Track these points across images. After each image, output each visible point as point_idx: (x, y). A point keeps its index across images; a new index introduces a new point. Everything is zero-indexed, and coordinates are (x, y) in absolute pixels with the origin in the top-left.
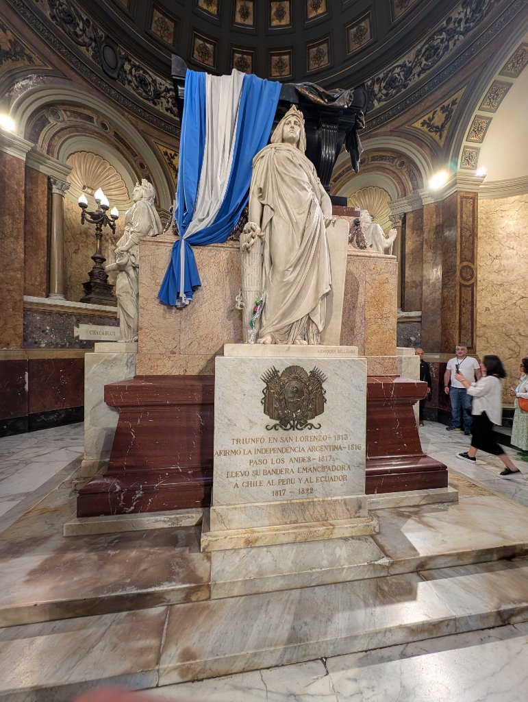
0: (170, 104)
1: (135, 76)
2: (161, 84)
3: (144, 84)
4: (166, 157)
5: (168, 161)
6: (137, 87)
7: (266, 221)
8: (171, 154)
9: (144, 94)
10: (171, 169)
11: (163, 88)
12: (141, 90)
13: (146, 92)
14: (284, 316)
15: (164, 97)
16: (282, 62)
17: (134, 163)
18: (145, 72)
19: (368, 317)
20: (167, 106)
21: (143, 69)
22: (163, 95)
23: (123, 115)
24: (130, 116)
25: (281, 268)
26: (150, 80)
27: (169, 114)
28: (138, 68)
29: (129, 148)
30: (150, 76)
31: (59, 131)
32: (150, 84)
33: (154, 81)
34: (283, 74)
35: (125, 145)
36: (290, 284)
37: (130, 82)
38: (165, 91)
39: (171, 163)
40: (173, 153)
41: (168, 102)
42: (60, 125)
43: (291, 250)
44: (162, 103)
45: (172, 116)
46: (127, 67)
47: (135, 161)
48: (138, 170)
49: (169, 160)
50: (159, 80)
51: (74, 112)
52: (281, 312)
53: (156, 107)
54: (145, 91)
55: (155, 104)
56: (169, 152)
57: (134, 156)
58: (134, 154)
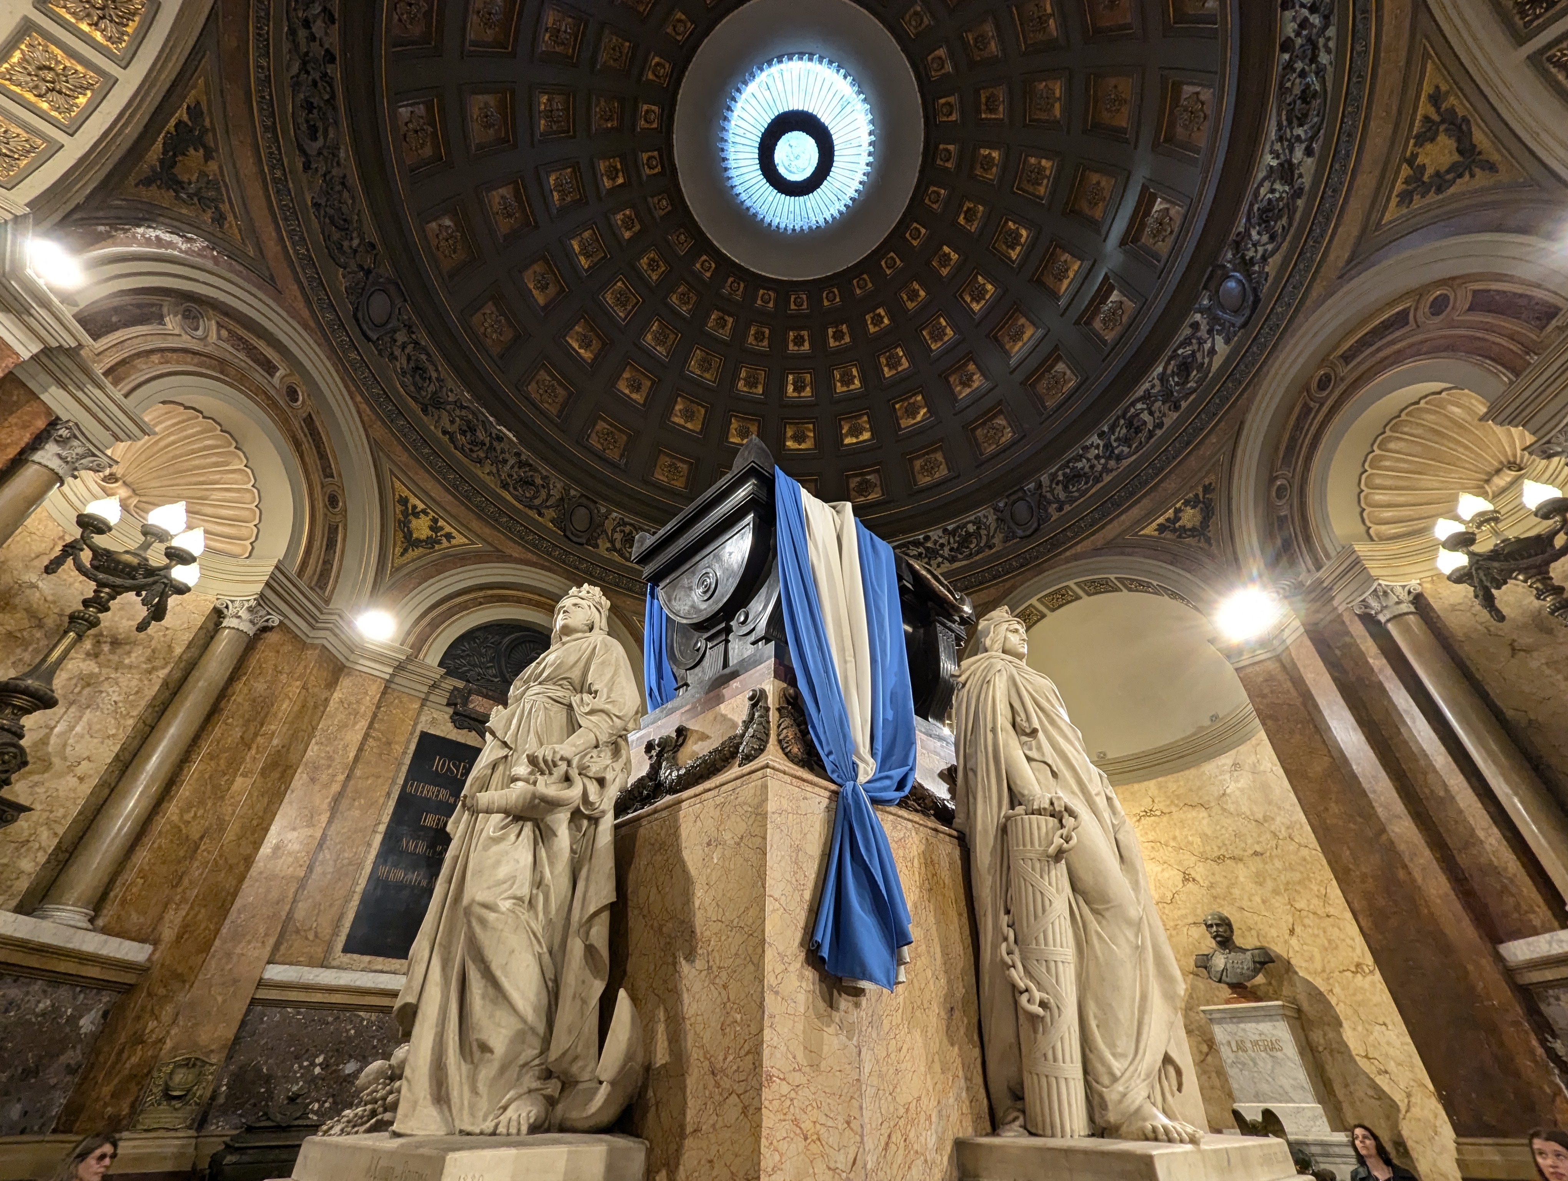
0: (456, 428)
1: (409, 359)
2: (451, 390)
3: (421, 376)
5: (400, 517)
6: (404, 373)
8: (415, 507)
9: (412, 388)
10: (401, 537)
12: (408, 380)
13: (417, 389)
15: (448, 411)
17: (317, 488)
18: (431, 361)
20: (448, 427)
21: (428, 354)
22: (448, 407)
23: (352, 398)
24: (364, 406)
26: (434, 376)
27: (445, 439)
29: (322, 455)
30: (437, 370)
31: (174, 350)
32: (430, 380)
33: (440, 380)
35: (318, 447)
37: (393, 357)
38: (454, 404)
39: (407, 522)
40: (421, 506)
42: (186, 341)
44: (439, 418)
45: (452, 448)
46: (402, 336)
47: (323, 487)
48: (319, 503)
49: (405, 513)
50: (450, 383)
51: (241, 339)
53: (425, 418)
54: (415, 385)
55: (425, 411)
56: (412, 499)
57: (326, 476)
58: (327, 472)
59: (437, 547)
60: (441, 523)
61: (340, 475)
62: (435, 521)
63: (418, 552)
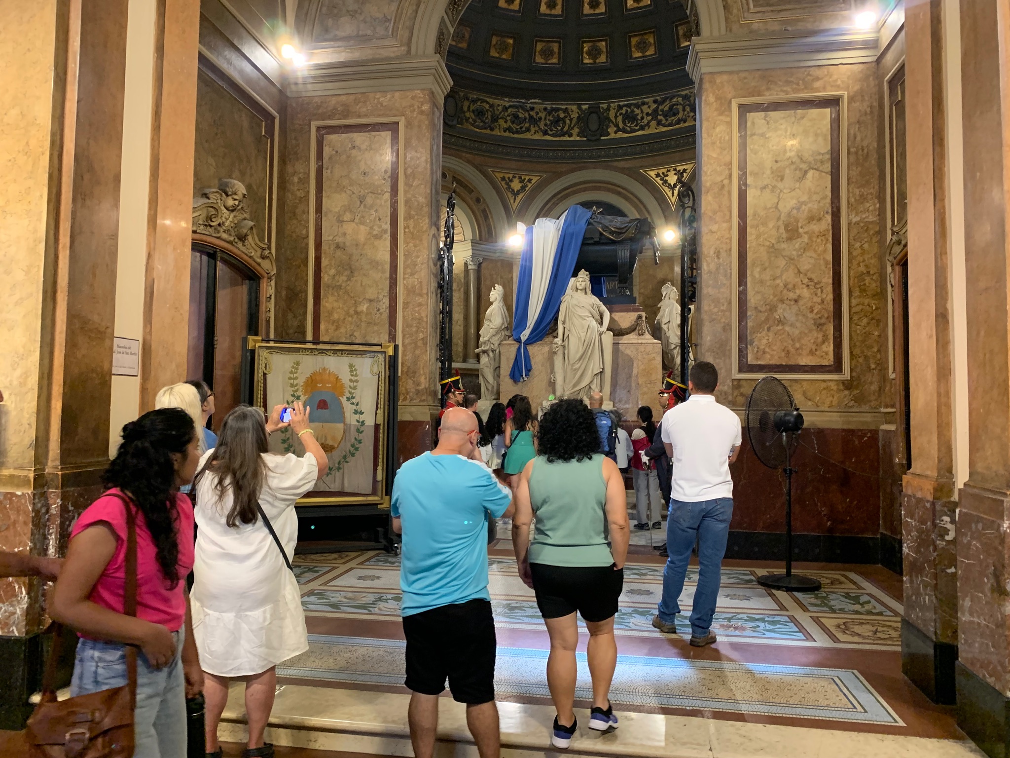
0: (509, 123)
1: (473, 111)
2: (499, 105)
3: (482, 114)
4: (503, 183)
5: (505, 186)
6: (475, 121)
7: (566, 336)
8: (509, 178)
9: (482, 124)
10: (510, 195)
11: (500, 108)
12: (479, 123)
13: (484, 122)
14: (575, 386)
15: (502, 118)
16: (645, 43)
17: (470, 201)
18: (483, 101)
19: (640, 383)
20: (506, 126)
21: (480, 99)
22: (501, 116)
23: (460, 158)
24: (468, 156)
25: (571, 362)
26: (487, 107)
27: (507, 134)
28: (474, 101)
29: (466, 187)
30: (488, 103)
32: (487, 111)
33: (492, 106)
34: (647, 53)
36: (578, 370)
37: (467, 120)
38: (503, 111)
39: (509, 187)
40: (511, 176)
41: (506, 122)
43: (577, 352)
44: (499, 125)
45: (512, 135)
46: (466, 104)
48: (474, 207)
49: (507, 184)
50: (497, 102)
52: (572, 384)
53: (494, 133)
54: (482, 121)
55: (492, 129)
56: (507, 176)
57: (470, 194)
58: (471, 191)
59: (527, 189)
60: (523, 178)
61: (475, 188)
62: (520, 178)
63: (521, 196)
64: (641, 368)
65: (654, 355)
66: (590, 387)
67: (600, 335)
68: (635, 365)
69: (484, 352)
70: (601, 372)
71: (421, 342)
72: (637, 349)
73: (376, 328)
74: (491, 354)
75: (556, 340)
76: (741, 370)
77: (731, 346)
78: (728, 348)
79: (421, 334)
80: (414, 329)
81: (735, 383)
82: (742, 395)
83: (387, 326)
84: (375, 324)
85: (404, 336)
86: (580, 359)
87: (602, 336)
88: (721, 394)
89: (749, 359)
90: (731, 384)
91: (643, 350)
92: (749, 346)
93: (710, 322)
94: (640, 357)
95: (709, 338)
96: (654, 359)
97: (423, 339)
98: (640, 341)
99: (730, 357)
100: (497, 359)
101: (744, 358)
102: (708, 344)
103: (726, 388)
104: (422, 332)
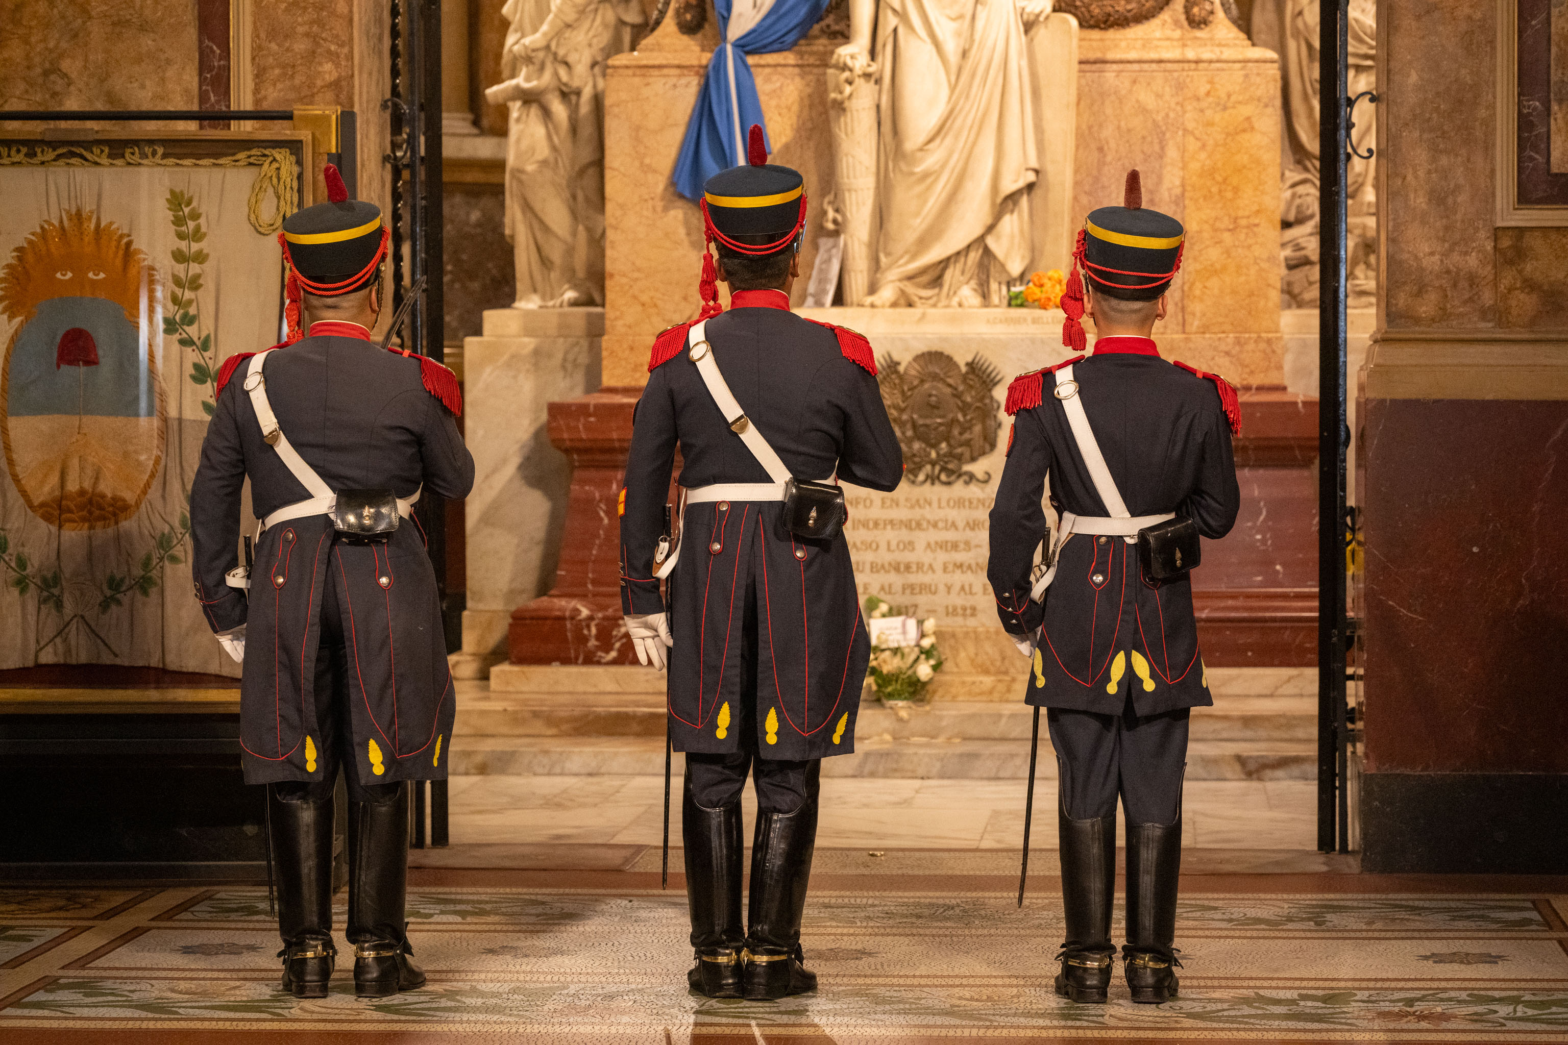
25: (907, 146)
43: (931, 102)
52: (912, 237)
64: (1194, 166)
65: (1246, 110)
66: (987, 251)
67: (1028, 26)
68: (1172, 153)
69: (529, 98)
70: (1030, 187)
71: (330, 96)
72: (1180, 87)
73: (148, 42)
74: (559, 110)
75: (844, 52)
76: (1524, 198)
77: (1492, 107)
78: (1482, 113)
79: (328, 67)
80: (301, 46)
81: (1506, 243)
82: (1530, 285)
83: (191, 34)
84: (142, 29)
85: (259, 75)
86: (940, 131)
87: (1032, 32)
88: (1455, 285)
89: (1555, 155)
90: (1489, 246)
91: (1203, 89)
92: (1555, 107)
93: (1418, 18)
94: (1190, 119)
95: (1414, 78)
96: (1248, 126)
97: (336, 85)
98: (1191, 54)
99: (1488, 148)
100: (587, 130)
101: (1535, 148)
102: (1412, 99)
103: (1472, 261)
104: (333, 56)
